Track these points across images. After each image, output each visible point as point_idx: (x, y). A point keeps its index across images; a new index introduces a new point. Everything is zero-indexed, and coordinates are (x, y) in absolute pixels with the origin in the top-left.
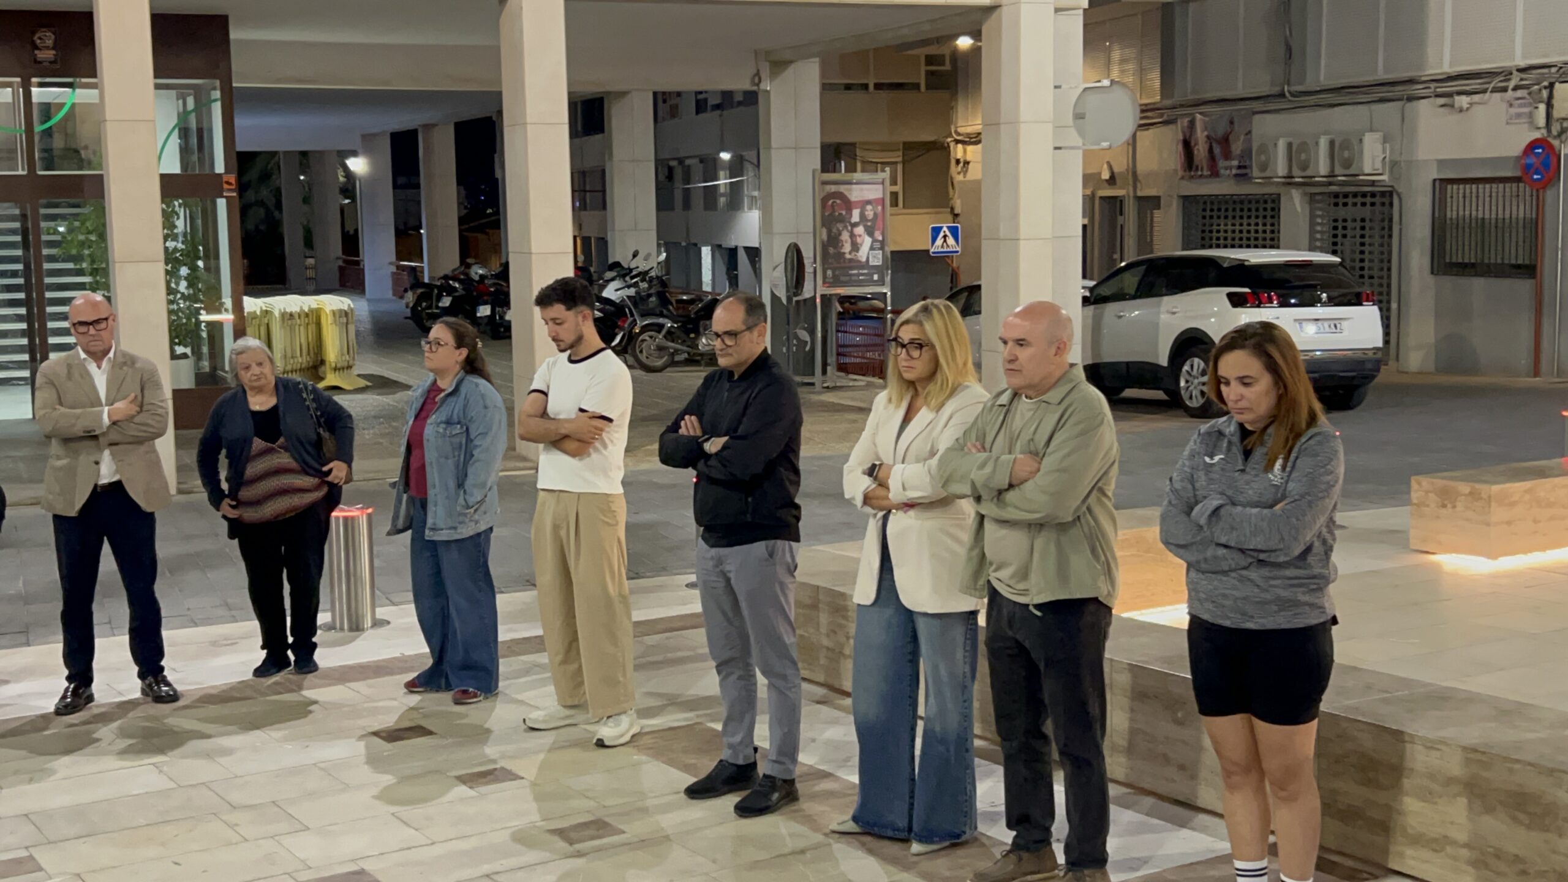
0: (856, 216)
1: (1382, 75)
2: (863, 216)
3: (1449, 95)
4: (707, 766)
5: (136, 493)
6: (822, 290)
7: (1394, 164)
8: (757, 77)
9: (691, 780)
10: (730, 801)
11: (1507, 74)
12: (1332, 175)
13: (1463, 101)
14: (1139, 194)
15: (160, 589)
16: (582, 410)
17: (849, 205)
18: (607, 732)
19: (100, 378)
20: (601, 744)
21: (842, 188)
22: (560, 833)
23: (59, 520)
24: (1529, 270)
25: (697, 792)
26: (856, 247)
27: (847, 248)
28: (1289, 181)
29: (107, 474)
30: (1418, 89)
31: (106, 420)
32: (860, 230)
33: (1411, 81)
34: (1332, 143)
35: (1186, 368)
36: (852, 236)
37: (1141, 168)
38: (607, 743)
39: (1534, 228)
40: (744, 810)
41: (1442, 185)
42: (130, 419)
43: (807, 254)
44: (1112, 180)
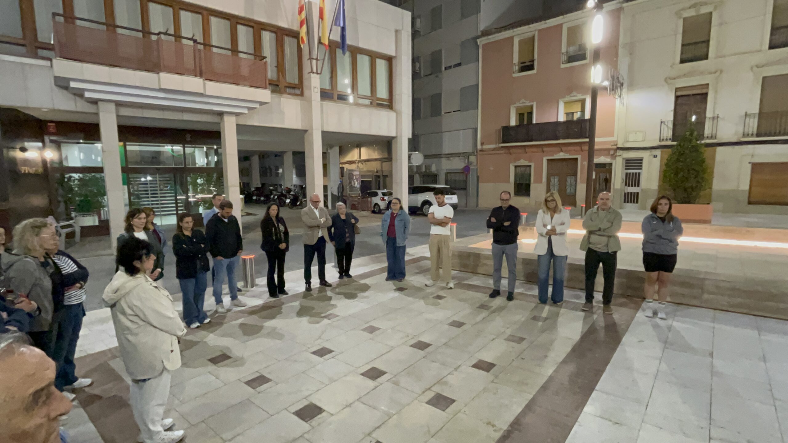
0: (354, 178)
1: (434, 153)
2: (356, 178)
3: (449, 157)
7: (437, 170)
11: (460, 154)
12: (426, 171)
13: (452, 158)
16: (445, 217)
17: (353, 175)
21: (352, 172)
23: (306, 246)
24: (465, 189)
25: (492, 297)
26: (354, 184)
28: (417, 173)
29: (320, 234)
30: (442, 156)
31: (322, 222)
32: (355, 180)
33: (441, 155)
34: (426, 166)
38: (452, 287)
39: (466, 182)
40: (510, 299)
41: (447, 174)
42: (325, 222)
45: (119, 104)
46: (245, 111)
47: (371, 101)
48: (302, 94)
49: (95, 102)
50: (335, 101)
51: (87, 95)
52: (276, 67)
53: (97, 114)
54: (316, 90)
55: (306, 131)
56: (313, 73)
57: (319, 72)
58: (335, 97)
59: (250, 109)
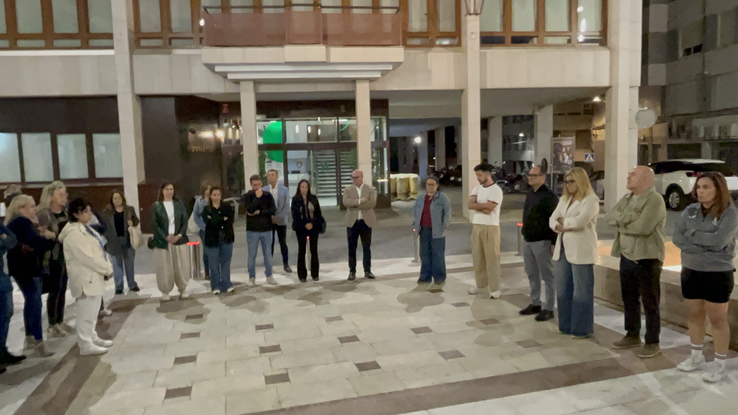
0: (564, 150)
2: (566, 150)
4: (526, 306)
5: (366, 222)
6: (553, 172)
8: (534, 111)
9: (520, 310)
10: (533, 316)
14: (654, 143)
15: (372, 249)
16: (489, 201)
17: (561, 147)
18: (494, 294)
19: (359, 191)
20: (492, 298)
21: (560, 142)
22: (483, 321)
23: (348, 229)
25: (523, 313)
26: (564, 159)
27: (561, 159)
28: (705, 139)
29: (360, 216)
31: (359, 202)
32: (565, 154)
34: (720, 127)
35: (671, 196)
36: (563, 156)
37: (655, 135)
38: (495, 297)
40: (538, 319)
42: (365, 202)
43: (549, 161)
44: (644, 140)
45: (257, 82)
46: (378, 75)
47: (568, 38)
48: (459, 44)
49: (237, 82)
50: (508, 46)
51: (230, 76)
52: (427, 14)
53: (238, 94)
54: (473, 36)
55: (462, 91)
56: (470, 14)
57: (479, 12)
58: (508, 40)
59: (384, 73)
